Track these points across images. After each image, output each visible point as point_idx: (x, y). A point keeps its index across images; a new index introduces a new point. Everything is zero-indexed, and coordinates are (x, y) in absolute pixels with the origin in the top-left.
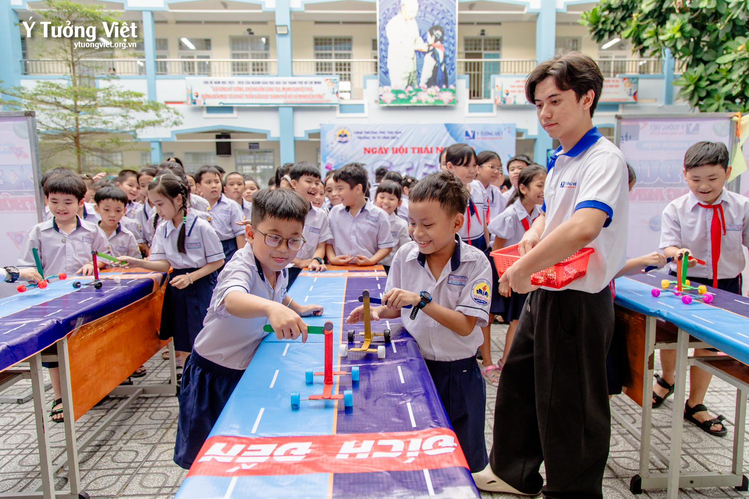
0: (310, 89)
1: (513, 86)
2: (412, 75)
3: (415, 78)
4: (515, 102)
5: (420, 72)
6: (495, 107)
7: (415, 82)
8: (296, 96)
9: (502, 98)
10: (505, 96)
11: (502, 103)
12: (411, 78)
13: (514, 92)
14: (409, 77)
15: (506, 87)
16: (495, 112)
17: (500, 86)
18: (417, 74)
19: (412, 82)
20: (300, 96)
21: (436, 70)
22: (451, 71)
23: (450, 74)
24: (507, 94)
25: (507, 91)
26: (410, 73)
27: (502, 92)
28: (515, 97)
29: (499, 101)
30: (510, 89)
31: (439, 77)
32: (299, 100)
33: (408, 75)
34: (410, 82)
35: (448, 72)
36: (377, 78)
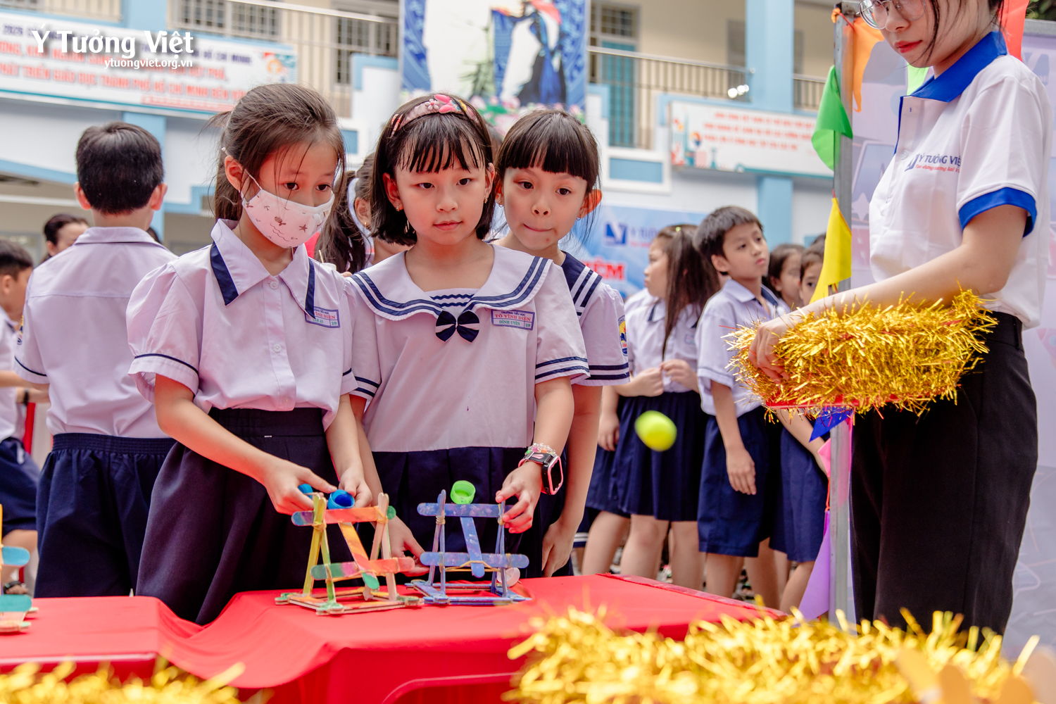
0: (220, 74)
1: (709, 126)
2: (484, 69)
3: (490, 78)
4: (713, 163)
5: (502, 65)
6: (666, 170)
7: (491, 88)
8: (178, 89)
9: (687, 150)
10: (692, 146)
11: (686, 162)
12: (481, 78)
13: (712, 138)
14: (477, 74)
15: (695, 126)
16: (667, 185)
17: (682, 119)
18: (494, 69)
19: (483, 89)
20: (190, 89)
21: (539, 64)
22: (575, 73)
23: (572, 78)
24: (698, 143)
25: (698, 135)
26: (479, 66)
27: (686, 136)
28: (714, 151)
29: (680, 157)
30: (704, 132)
31: (547, 84)
32: (186, 100)
33: (473, 69)
34: (478, 87)
35: (567, 72)
36: (395, 68)
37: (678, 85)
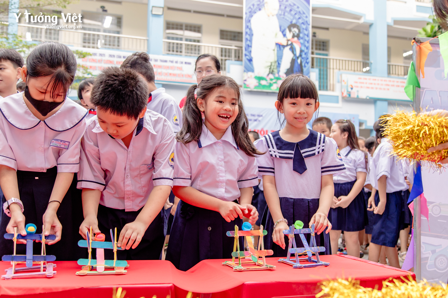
0: (180, 69)
1: (356, 82)
2: (273, 64)
3: (275, 67)
4: (358, 96)
5: (280, 62)
6: (340, 99)
7: (276, 71)
8: (166, 74)
9: (348, 91)
10: (350, 90)
11: (348, 96)
12: (272, 67)
13: (357, 87)
14: (271, 66)
15: (351, 83)
16: (340, 104)
17: (346, 81)
18: (277, 64)
19: (273, 71)
20: (170, 74)
21: (293, 62)
22: (306, 65)
23: (305, 66)
24: (352, 89)
25: (352, 86)
26: (271, 63)
27: (347, 86)
28: (358, 91)
29: (345, 94)
30: (354, 85)
31: (296, 68)
32: (169, 78)
33: (269, 64)
34: (271, 71)
35: (303, 64)
36: (242, 65)
37: (344, 68)
